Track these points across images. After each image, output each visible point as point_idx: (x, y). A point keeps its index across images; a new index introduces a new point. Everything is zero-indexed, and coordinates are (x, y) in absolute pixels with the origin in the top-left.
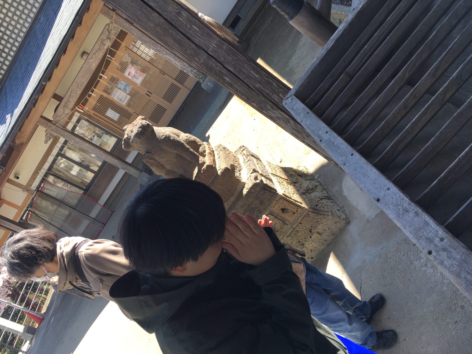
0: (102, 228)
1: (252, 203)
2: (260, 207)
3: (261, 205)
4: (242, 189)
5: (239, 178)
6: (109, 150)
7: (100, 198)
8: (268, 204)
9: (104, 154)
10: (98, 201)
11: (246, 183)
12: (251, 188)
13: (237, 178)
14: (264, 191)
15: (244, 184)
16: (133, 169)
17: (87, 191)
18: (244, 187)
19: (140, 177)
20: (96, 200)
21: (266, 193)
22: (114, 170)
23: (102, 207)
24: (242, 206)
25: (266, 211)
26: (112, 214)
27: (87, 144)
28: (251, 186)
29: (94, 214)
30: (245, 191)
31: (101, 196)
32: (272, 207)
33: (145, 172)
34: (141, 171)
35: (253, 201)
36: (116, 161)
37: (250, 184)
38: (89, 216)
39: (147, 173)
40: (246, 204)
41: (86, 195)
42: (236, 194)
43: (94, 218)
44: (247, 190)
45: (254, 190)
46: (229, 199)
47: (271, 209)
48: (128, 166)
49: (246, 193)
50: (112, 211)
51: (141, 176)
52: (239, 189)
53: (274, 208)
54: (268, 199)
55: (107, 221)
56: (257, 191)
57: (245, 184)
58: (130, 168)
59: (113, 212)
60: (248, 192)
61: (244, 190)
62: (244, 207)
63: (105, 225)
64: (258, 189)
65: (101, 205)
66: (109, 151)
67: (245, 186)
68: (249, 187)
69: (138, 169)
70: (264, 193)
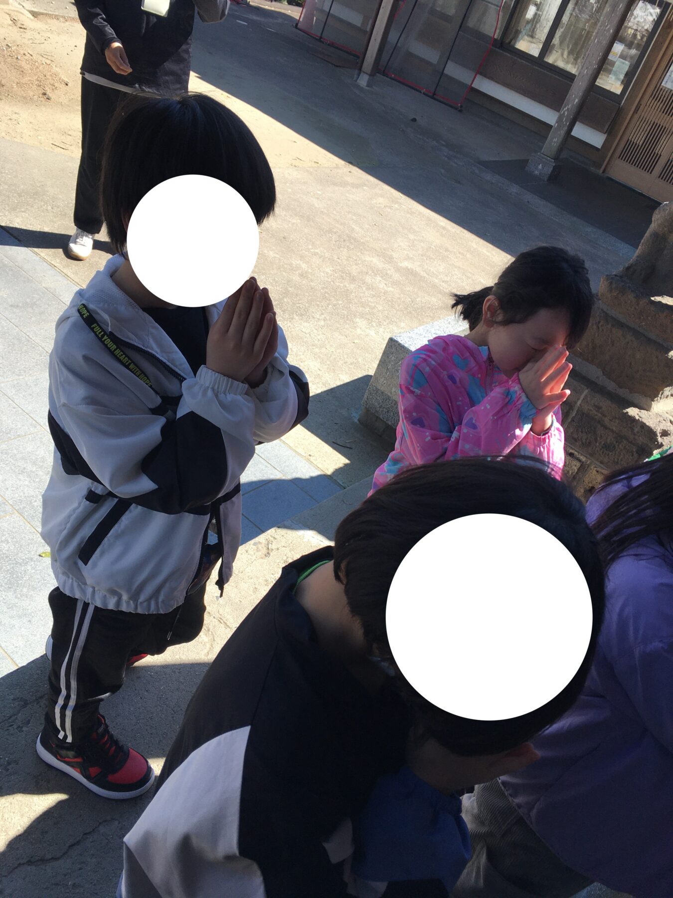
0: (427, 93)
1: (606, 428)
2: (598, 444)
3: (603, 447)
4: (635, 406)
5: (660, 396)
6: (599, 83)
7: (488, 78)
8: (606, 460)
9: (590, 72)
10: (481, 74)
11: (650, 413)
12: (643, 426)
13: (661, 393)
14: (637, 452)
15: (647, 408)
16: (560, 139)
17: (499, 48)
18: (641, 408)
19: (543, 158)
20: (483, 70)
21: (632, 456)
22: (555, 101)
23: (470, 84)
24: (598, 408)
25: (588, 456)
26: (456, 109)
27: (611, 31)
28: (648, 424)
29: (454, 70)
30: (633, 412)
31: (491, 78)
32: (599, 469)
33: (555, 168)
34: (556, 158)
35: (613, 431)
36: (577, 100)
37: (651, 422)
38: (449, 61)
39: (553, 172)
40: (604, 415)
41: (493, 45)
42: (623, 392)
43: (445, 72)
44: (637, 418)
45: (638, 432)
46: (609, 379)
47: (592, 467)
48: (566, 128)
49: (630, 414)
50: (461, 106)
51: (547, 159)
52: (636, 398)
53: (595, 472)
54: (616, 460)
55: (440, 102)
56: (636, 437)
57: (647, 410)
58: (562, 132)
59: (460, 111)
60: (632, 420)
61: (633, 409)
62: (597, 411)
63: (432, 98)
64: (641, 440)
65: (472, 83)
66: (596, 83)
67: (642, 411)
68: (645, 421)
69: (560, 150)
70: (632, 452)
